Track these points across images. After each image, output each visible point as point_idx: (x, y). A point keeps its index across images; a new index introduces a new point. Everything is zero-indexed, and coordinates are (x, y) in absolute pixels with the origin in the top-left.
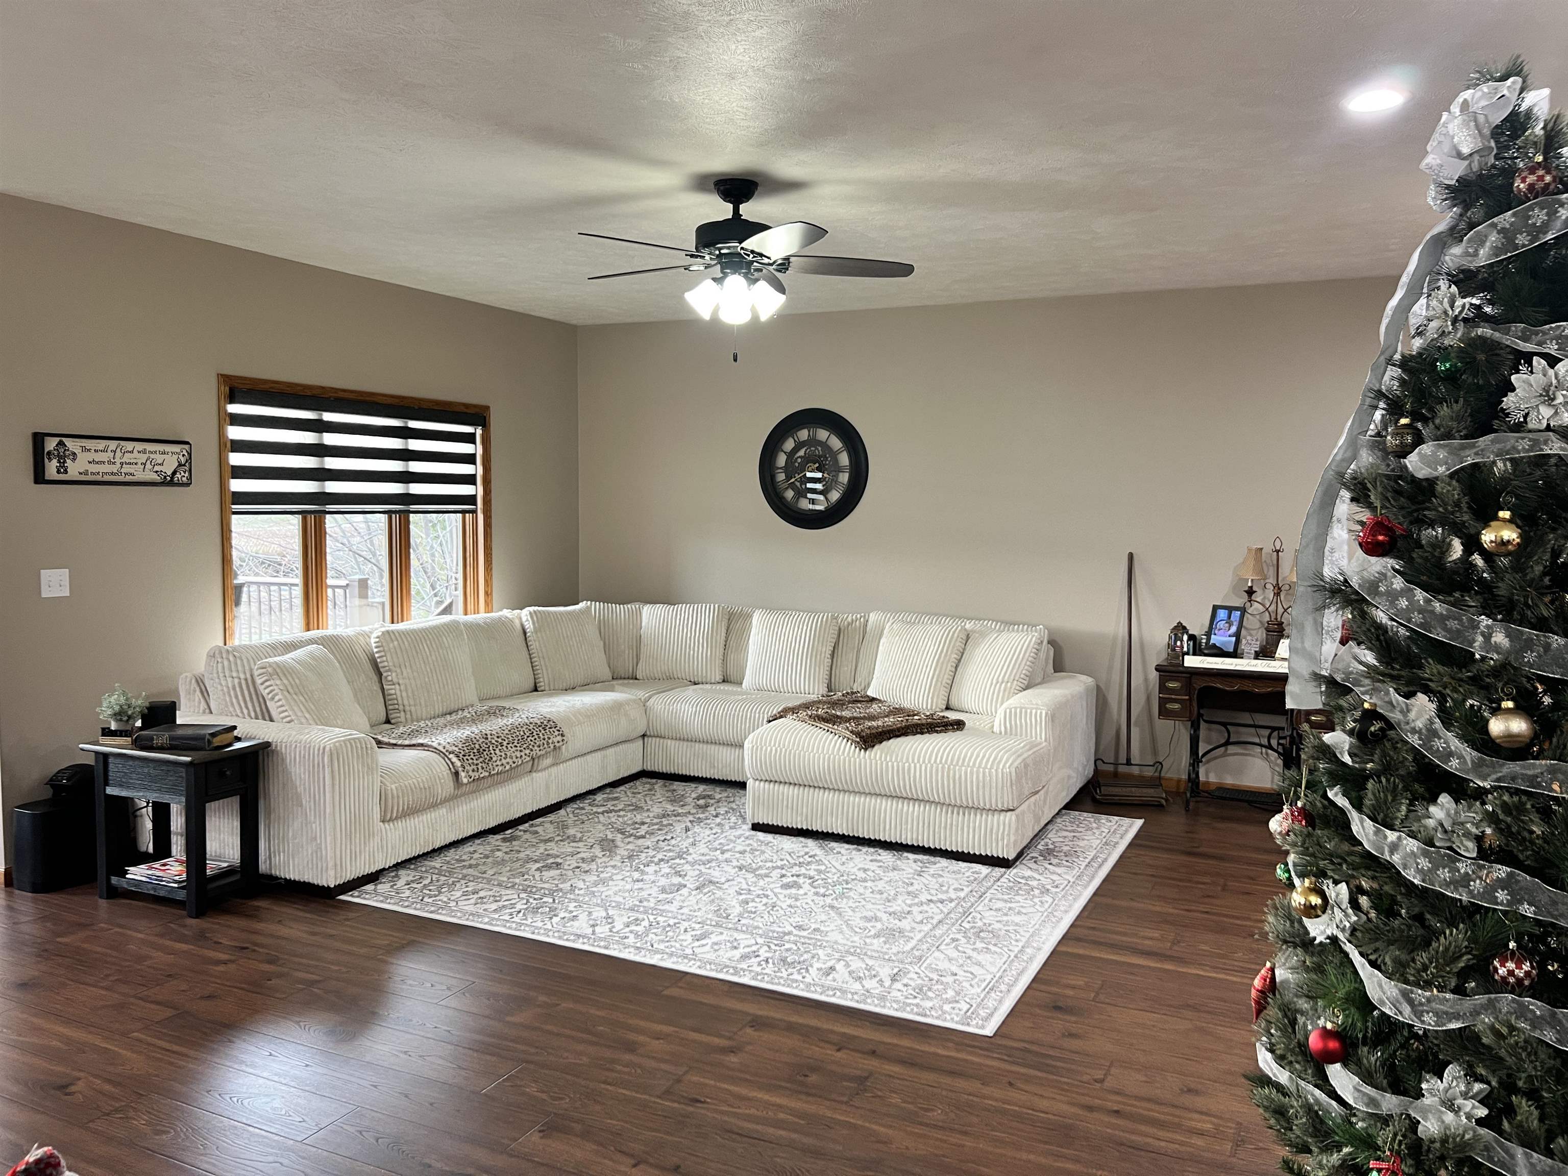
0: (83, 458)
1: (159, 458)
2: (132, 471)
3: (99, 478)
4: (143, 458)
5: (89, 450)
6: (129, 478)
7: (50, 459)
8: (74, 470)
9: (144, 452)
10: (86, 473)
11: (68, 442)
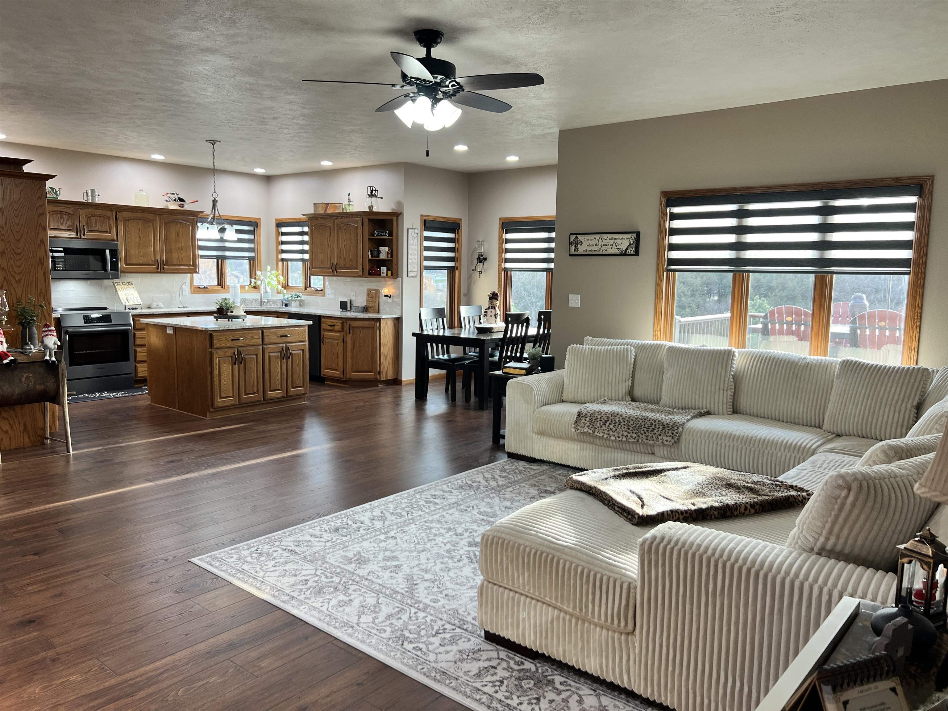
0: (585, 243)
1: (619, 242)
2: (606, 249)
3: (591, 253)
4: (611, 242)
5: (588, 240)
6: (605, 253)
7: (572, 245)
8: (581, 249)
9: (612, 239)
10: (586, 250)
11: (579, 237)
